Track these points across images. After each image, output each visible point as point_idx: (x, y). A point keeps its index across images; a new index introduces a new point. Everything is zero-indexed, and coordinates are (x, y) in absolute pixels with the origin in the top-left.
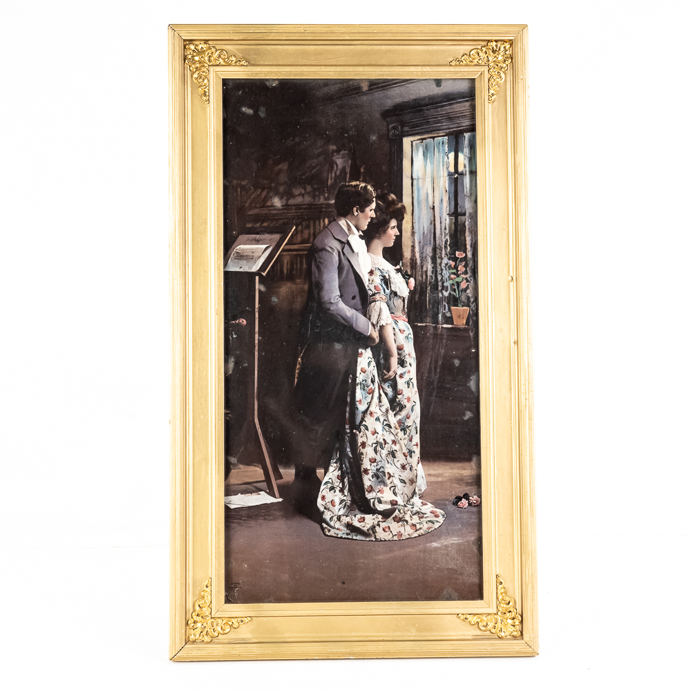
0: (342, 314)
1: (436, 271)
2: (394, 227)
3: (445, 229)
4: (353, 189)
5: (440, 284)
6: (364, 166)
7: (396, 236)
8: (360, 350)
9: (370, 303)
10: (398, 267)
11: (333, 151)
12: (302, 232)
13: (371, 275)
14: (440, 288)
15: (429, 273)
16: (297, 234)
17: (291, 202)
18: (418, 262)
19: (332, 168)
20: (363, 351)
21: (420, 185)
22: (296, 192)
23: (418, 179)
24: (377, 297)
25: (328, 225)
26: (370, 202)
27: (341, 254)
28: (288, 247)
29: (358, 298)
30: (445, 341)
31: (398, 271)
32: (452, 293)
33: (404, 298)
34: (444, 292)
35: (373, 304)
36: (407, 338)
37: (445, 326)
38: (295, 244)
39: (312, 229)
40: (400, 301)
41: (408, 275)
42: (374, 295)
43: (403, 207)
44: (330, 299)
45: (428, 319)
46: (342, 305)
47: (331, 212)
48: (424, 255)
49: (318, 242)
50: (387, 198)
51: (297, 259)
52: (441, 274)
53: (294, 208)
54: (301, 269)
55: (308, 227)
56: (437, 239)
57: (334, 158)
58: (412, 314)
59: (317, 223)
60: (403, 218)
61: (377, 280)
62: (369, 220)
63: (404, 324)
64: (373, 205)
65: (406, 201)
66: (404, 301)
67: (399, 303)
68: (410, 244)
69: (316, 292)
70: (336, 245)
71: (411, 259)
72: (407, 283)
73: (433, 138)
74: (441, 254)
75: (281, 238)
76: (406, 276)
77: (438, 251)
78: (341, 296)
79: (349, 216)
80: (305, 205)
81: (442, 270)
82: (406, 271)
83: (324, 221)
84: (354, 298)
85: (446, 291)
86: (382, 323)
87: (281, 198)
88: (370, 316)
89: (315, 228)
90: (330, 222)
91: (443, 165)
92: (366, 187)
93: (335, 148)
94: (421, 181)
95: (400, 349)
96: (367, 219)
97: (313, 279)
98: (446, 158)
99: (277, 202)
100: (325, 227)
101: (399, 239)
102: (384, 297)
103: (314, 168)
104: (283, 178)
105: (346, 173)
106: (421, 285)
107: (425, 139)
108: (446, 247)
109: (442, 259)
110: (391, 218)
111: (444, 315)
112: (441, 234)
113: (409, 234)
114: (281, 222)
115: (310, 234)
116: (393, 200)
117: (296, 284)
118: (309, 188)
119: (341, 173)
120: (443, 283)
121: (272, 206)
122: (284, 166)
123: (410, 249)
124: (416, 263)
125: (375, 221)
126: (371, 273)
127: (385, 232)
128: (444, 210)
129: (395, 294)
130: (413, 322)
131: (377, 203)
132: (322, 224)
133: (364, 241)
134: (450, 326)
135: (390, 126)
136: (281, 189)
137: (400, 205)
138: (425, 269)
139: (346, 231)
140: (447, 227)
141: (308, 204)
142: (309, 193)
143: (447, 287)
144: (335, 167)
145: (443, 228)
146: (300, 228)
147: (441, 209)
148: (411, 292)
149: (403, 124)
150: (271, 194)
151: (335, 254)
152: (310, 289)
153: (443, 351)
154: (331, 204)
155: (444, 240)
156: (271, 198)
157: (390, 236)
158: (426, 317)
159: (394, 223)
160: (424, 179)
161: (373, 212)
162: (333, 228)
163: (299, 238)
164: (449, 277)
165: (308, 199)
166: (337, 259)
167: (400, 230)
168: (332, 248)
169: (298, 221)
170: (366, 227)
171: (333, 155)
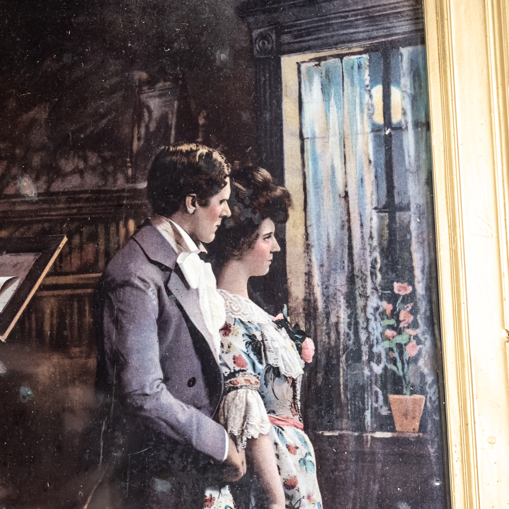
0: (168, 416)
1: (357, 323)
2: (269, 236)
3: (371, 237)
4: (185, 160)
5: (365, 349)
6: (204, 113)
7: (275, 254)
8: (208, 493)
9: (227, 392)
10: (280, 316)
11: (142, 83)
12: (81, 248)
13: (225, 334)
14: (365, 358)
15: (343, 328)
16: (70, 253)
17: (57, 186)
18: (320, 304)
19: (140, 117)
20: (215, 494)
21: (319, 151)
22: (68, 165)
23: (314, 138)
24: (240, 379)
25: (136, 232)
26: (220, 185)
27: (164, 291)
28: (53, 280)
29: (200, 382)
30: (379, 466)
31: (280, 324)
32: (391, 366)
33: (294, 381)
34: (374, 365)
35: (231, 394)
36: (303, 462)
37: (379, 435)
38: (67, 274)
39: (102, 241)
40: (286, 386)
41: (300, 332)
42: (233, 374)
43: (286, 195)
44: (143, 388)
45: (345, 423)
46: (168, 399)
47: (140, 206)
48: (331, 290)
49: (115, 269)
50: (253, 177)
51: (72, 306)
52: (367, 328)
53: (63, 198)
54: (80, 327)
55: (93, 238)
56: (356, 257)
57: (143, 97)
58: (311, 413)
59: (113, 229)
60: (286, 217)
61: (239, 344)
62: (218, 222)
63: (295, 434)
64: (226, 192)
65: (292, 182)
66: (294, 386)
67: (283, 390)
68: (303, 269)
69: (112, 372)
70: (153, 275)
71: (305, 300)
72: (300, 349)
73: (341, 57)
74: (365, 287)
75: (37, 262)
76: (297, 335)
77: (359, 283)
78: (166, 380)
79: (178, 215)
80: (85, 192)
81: (367, 320)
82: (297, 325)
83: (126, 225)
84: (192, 382)
85: (379, 362)
86: (253, 432)
87: (36, 179)
88: (226, 420)
89: (108, 240)
90: (139, 227)
91: (362, 111)
92: (209, 155)
93: (144, 75)
94: (319, 143)
95: (289, 485)
96: (213, 219)
97: (107, 347)
98: (367, 97)
99: (28, 187)
100: (129, 238)
101: (279, 259)
102: (253, 380)
103: (103, 117)
104: (39, 136)
105: (168, 128)
106: (328, 354)
107: (324, 58)
108: (373, 274)
109: (367, 298)
110: (263, 218)
111: (375, 413)
112: (364, 248)
113: (300, 248)
114: (37, 227)
115: (97, 252)
116: (266, 182)
117: (71, 358)
118: (93, 159)
119: (158, 128)
120: (371, 347)
121: (18, 195)
122: (41, 113)
123: (303, 278)
124: (316, 309)
125: (231, 224)
126: (226, 330)
127: (251, 245)
128: (368, 200)
129: (276, 372)
130: (315, 429)
131: (234, 189)
132: (122, 231)
133: (209, 265)
134: (388, 435)
135: (255, 33)
136: (36, 160)
137: (279, 191)
138: (333, 319)
139: (173, 244)
140: (375, 234)
141: (92, 192)
142: (94, 169)
143: (379, 356)
144: (146, 114)
145: (367, 236)
146: (76, 240)
147: (361, 198)
148: (307, 367)
149: (280, 30)
150: (14, 171)
151: (150, 293)
152: (101, 366)
153: (377, 487)
154: (141, 190)
155: (369, 260)
156: (15, 178)
157: (262, 254)
158: (340, 417)
159: (268, 227)
160: (325, 138)
161: (225, 205)
162: (146, 239)
163: (76, 262)
164: (382, 334)
165: (91, 181)
166: (155, 302)
167: (282, 242)
168: (143, 281)
169: (73, 226)
170: (212, 237)
171: (141, 92)
